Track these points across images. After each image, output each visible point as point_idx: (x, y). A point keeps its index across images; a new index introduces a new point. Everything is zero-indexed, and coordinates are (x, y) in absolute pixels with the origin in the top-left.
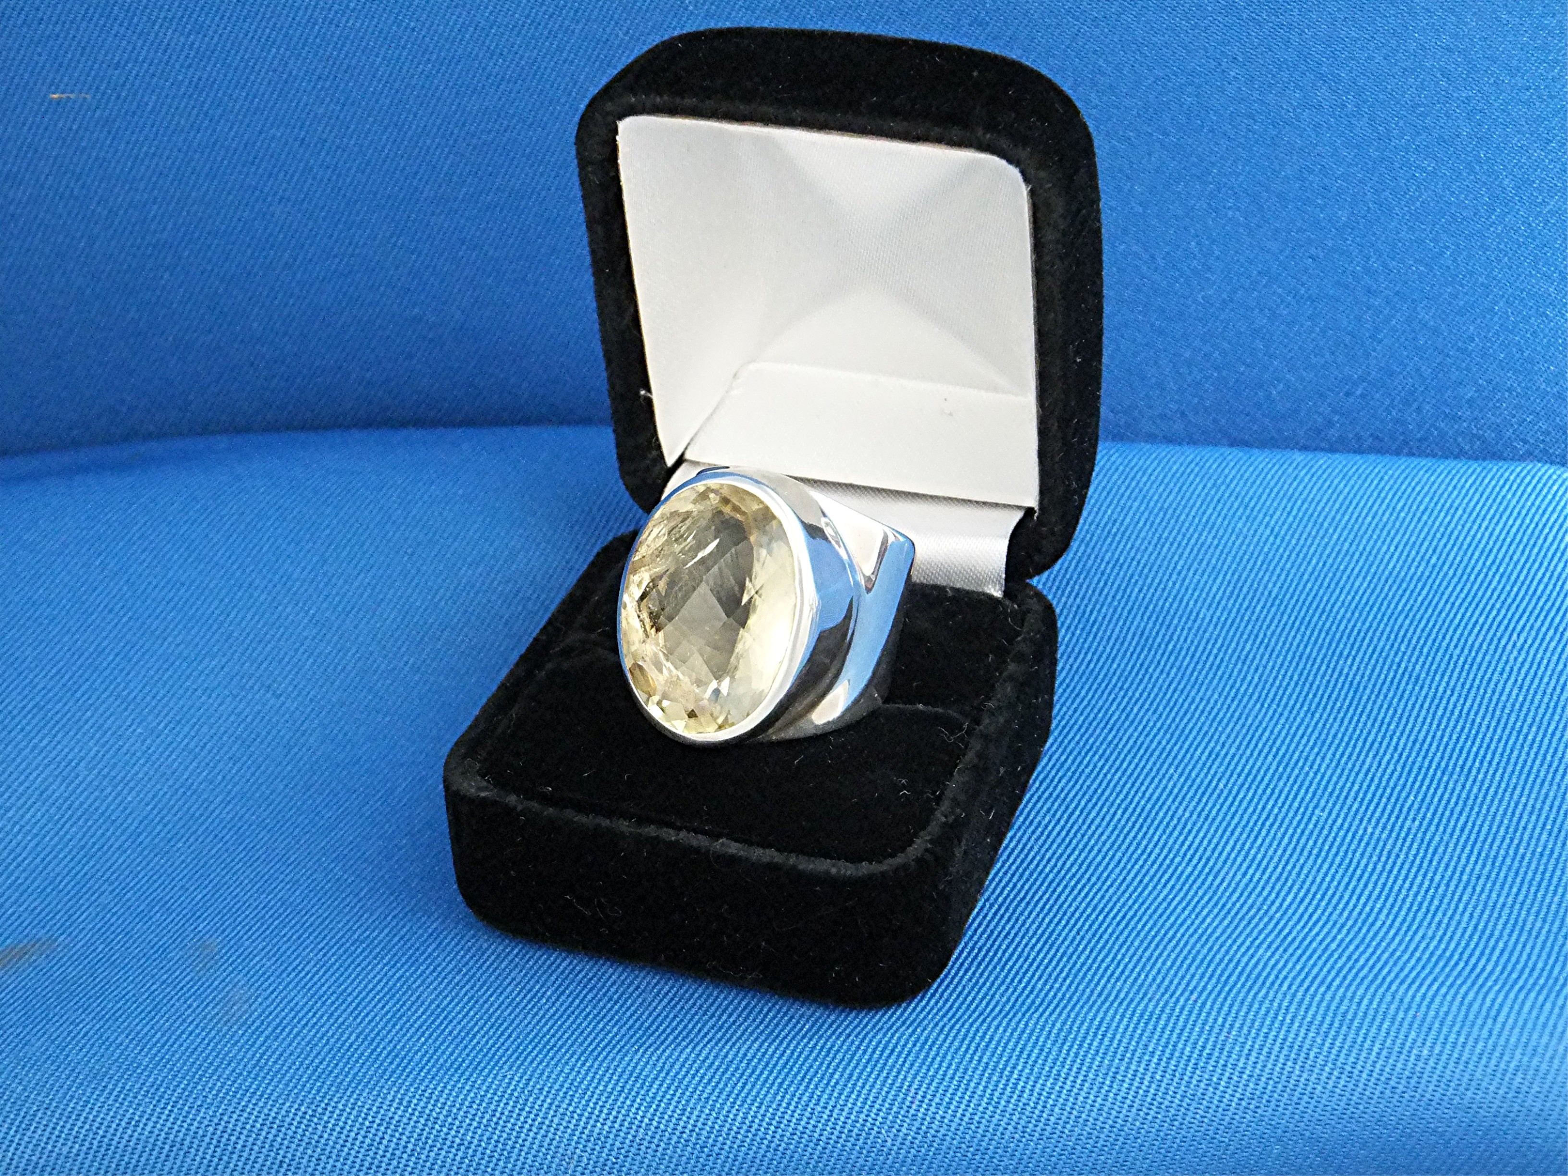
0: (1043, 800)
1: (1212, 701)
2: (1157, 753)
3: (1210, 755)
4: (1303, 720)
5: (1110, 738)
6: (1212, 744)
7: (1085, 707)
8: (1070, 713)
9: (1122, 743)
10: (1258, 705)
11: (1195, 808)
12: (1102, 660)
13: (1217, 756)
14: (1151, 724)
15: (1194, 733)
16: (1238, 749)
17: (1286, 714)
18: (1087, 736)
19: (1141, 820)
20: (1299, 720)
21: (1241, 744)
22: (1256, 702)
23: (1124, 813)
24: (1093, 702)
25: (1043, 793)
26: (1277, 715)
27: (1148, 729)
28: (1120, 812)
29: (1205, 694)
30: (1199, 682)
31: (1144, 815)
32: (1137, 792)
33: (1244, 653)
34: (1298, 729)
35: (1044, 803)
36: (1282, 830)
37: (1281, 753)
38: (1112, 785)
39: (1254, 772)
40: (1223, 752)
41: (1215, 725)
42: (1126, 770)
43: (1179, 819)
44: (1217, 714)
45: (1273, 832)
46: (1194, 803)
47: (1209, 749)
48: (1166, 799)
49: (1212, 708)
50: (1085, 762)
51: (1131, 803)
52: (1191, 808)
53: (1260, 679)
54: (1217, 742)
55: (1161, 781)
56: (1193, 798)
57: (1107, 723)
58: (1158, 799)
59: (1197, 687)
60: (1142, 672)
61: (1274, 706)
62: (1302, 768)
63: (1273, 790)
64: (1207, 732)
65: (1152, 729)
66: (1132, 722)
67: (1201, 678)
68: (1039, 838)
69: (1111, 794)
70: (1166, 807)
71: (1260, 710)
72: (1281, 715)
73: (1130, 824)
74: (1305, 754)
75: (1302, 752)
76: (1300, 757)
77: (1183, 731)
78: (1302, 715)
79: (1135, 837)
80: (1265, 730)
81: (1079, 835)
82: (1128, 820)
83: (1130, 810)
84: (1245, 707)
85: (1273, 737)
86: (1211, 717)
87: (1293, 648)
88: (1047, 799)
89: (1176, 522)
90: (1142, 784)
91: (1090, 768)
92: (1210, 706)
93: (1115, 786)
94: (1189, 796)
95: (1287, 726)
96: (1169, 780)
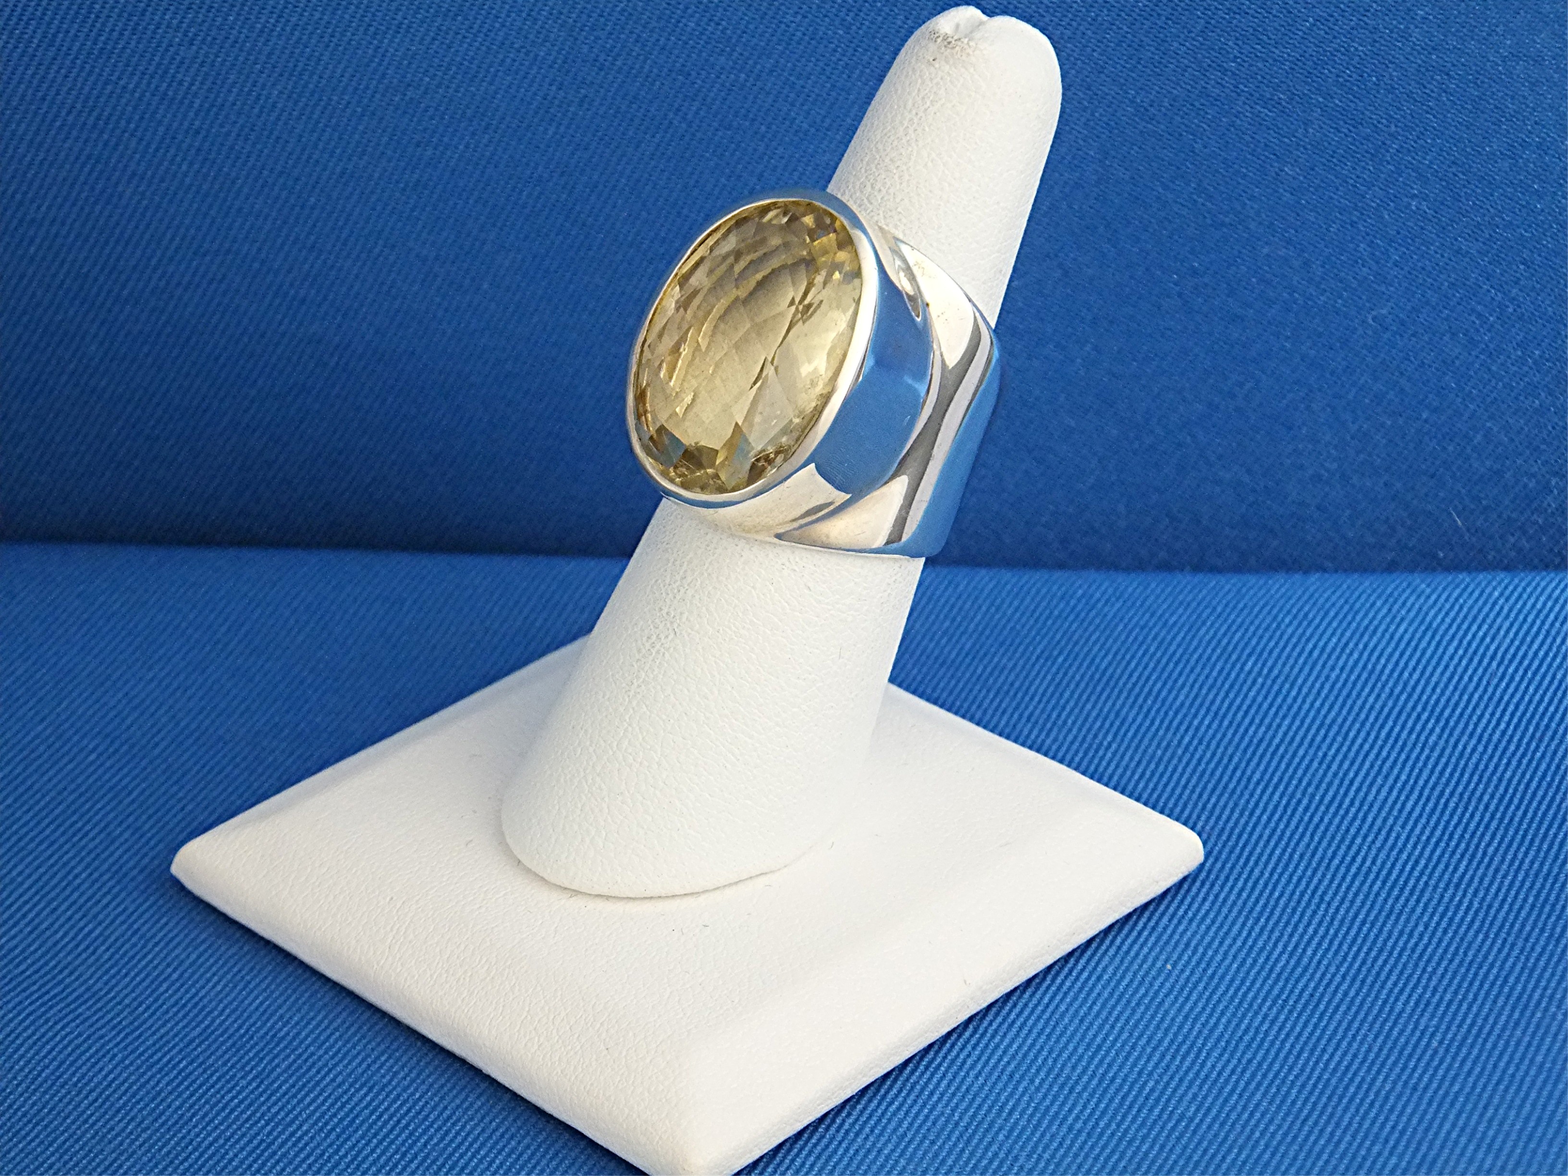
0: (1186, 1083)
1: (1416, 934)
2: (1343, 1008)
3: (1417, 1004)
4: (1544, 949)
5: (1276, 992)
6: (1419, 991)
7: (1240, 950)
8: (1219, 957)
9: (1294, 997)
10: (1481, 936)
11: (1399, 1076)
12: (1260, 887)
13: (1428, 1004)
14: (1332, 969)
15: (1393, 978)
16: (1456, 993)
17: (1520, 944)
18: (1244, 989)
19: (1324, 1099)
20: (1538, 949)
21: (1459, 986)
22: (1478, 932)
23: (1299, 1092)
24: (1250, 942)
25: (1187, 1073)
26: (1508, 946)
27: (1329, 976)
28: (1294, 1091)
29: (1405, 926)
30: (1397, 911)
31: (1328, 1092)
32: (1317, 1063)
33: (1458, 875)
34: (1538, 960)
35: (1189, 1088)
36: (1522, 1094)
37: (1516, 994)
38: (1282, 1055)
39: (1480, 1022)
40: (1435, 1000)
41: (1422, 964)
42: (1300, 1034)
43: (1377, 1094)
44: (1425, 950)
45: (1509, 1097)
46: (1397, 1070)
47: (1415, 996)
48: (1359, 1069)
49: (1416, 944)
50: (1243, 1027)
51: (1309, 1078)
52: (1393, 1077)
53: (1481, 904)
54: (1425, 988)
55: (1350, 1044)
56: (1395, 1063)
57: (1271, 970)
58: (1348, 1068)
59: (1393, 917)
60: (1316, 900)
61: (1503, 935)
62: (1546, 1010)
63: (1507, 1043)
64: (1411, 976)
65: (1334, 975)
66: (1306, 969)
67: (1399, 906)
68: (1182, 1135)
69: (1282, 1067)
70: (1358, 1079)
71: (1483, 941)
72: (1513, 945)
73: (1309, 1106)
74: (1549, 992)
75: (1545, 989)
76: (1542, 996)
77: (1378, 974)
78: (1542, 943)
79: (1316, 1123)
80: (1492, 966)
81: (1238, 1127)
82: (1307, 1100)
83: (1309, 1087)
84: (1462, 939)
85: (1504, 973)
86: (1416, 955)
87: (1526, 866)
88: (1191, 1083)
89: (1345, 739)
90: (1324, 1050)
91: (1251, 1033)
92: (1413, 941)
93: (1286, 1058)
94: (1390, 1062)
95: (1523, 958)
96: (1362, 1043)
